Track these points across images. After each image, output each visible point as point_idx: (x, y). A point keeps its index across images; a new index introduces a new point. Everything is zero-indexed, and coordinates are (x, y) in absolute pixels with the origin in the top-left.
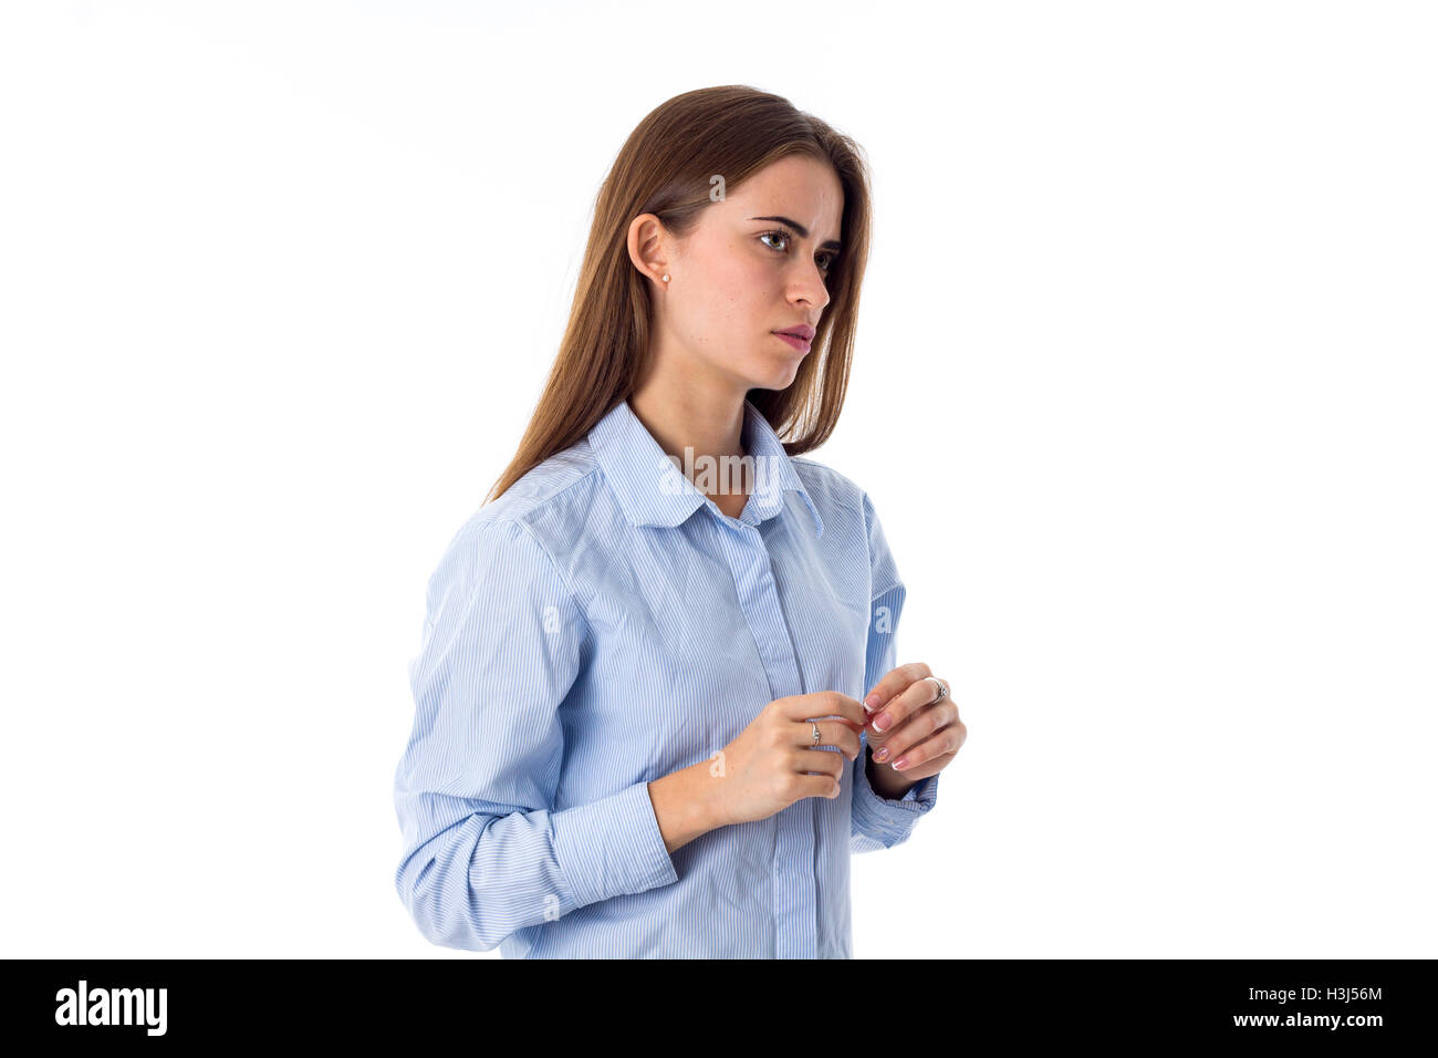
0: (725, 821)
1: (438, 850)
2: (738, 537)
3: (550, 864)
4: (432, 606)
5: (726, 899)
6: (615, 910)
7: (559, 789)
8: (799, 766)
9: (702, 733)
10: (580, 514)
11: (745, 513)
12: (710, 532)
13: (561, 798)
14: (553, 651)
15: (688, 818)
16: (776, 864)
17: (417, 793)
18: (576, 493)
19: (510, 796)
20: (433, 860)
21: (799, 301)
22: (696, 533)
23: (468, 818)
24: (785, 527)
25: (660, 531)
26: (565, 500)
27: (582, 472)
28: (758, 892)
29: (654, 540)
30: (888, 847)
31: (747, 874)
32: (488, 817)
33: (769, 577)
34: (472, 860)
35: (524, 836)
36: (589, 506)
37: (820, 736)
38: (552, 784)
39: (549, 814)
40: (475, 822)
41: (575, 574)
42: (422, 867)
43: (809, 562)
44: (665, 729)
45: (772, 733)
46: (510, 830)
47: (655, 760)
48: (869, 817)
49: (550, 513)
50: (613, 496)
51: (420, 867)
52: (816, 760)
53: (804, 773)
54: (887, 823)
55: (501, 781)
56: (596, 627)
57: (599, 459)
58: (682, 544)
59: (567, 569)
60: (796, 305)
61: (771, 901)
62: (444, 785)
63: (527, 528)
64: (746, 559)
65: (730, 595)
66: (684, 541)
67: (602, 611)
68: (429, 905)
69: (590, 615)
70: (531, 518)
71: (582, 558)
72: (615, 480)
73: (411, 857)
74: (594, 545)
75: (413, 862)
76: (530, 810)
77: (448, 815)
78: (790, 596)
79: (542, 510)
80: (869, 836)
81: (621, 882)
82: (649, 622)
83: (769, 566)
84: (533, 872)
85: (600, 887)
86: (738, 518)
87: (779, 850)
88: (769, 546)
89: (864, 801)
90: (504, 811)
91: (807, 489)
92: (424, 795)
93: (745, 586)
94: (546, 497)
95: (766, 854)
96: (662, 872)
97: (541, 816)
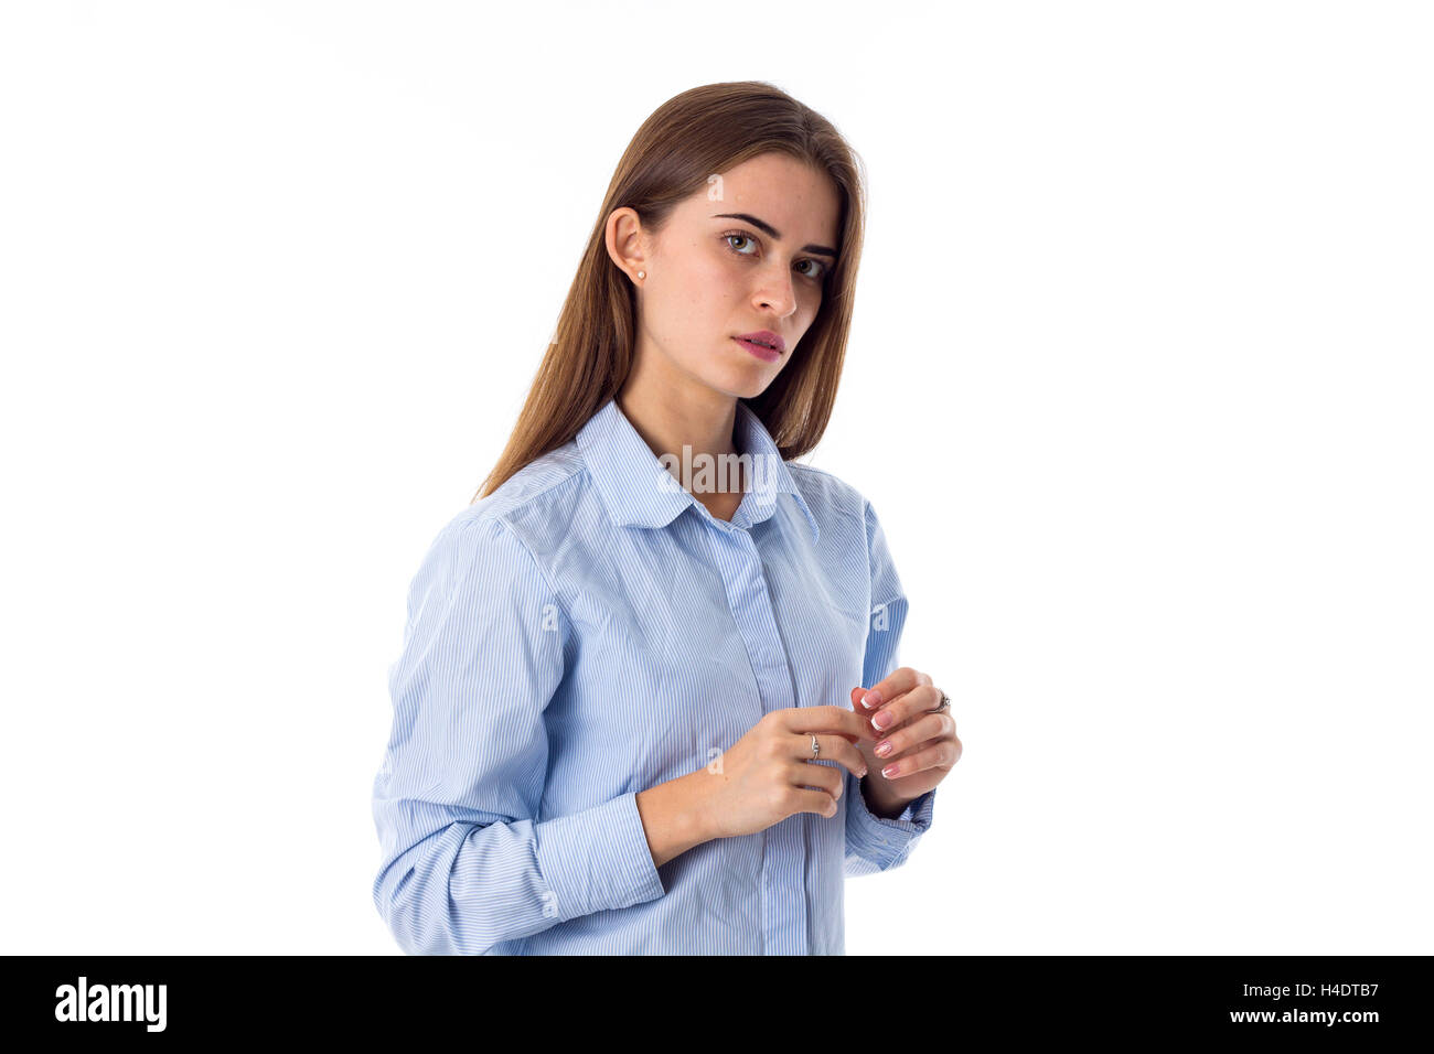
0: (716, 834)
1: (419, 859)
2: (729, 541)
3: (533, 874)
4: (412, 610)
5: (712, 913)
6: (598, 924)
7: (543, 799)
8: (796, 779)
9: (688, 740)
10: (565, 514)
11: (737, 516)
12: (700, 534)
13: (546, 808)
14: (536, 652)
15: (676, 830)
16: (764, 877)
17: (397, 800)
18: (562, 493)
19: (493, 804)
20: (412, 870)
21: (764, 305)
22: (685, 535)
23: (450, 825)
24: (779, 531)
25: (647, 532)
26: (550, 500)
27: (569, 472)
28: (746, 906)
29: (641, 540)
30: (883, 869)
31: (734, 886)
32: (470, 827)
33: (761, 581)
34: (453, 869)
35: (506, 846)
36: (575, 508)
37: (819, 749)
38: (536, 794)
39: (533, 824)
40: (456, 832)
41: (559, 572)
42: (401, 877)
43: (805, 568)
44: (649, 734)
45: (770, 744)
46: (493, 839)
47: (640, 766)
48: (863, 835)
49: (534, 513)
50: (599, 498)
51: (399, 877)
52: (814, 775)
53: (801, 786)
54: (882, 844)
55: (483, 787)
56: (580, 628)
57: (586, 459)
58: (669, 545)
59: (550, 569)
60: (761, 309)
61: (760, 915)
62: (424, 792)
63: (509, 526)
64: (736, 562)
65: (719, 598)
66: (672, 542)
67: (585, 611)
68: (407, 917)
69: (574, 616)
70: (514, 517)
71: (566, 558)
72: (603, 483)
73: (390, 867)
74: (579, 547)
75: (391, 871)
76: (513, 820)
77: (428, 823)
78: (783, 602)
79: (526, 509)
80: (864, 858)
81: (607, 895)
82: (635, 625)
83: (761, 569)
84: (516, 883)
85: (584, 900)
86: (729, 521)
87: (767, 863)
88: (761, 551)
89: (858, 819)
90: (487, 820)
91: (802, 492)
92: (403, 802)
93: (735, 591)
94: (530, 497)
95: (754, 868)
96: (648, 887)
97: (525, 826)
